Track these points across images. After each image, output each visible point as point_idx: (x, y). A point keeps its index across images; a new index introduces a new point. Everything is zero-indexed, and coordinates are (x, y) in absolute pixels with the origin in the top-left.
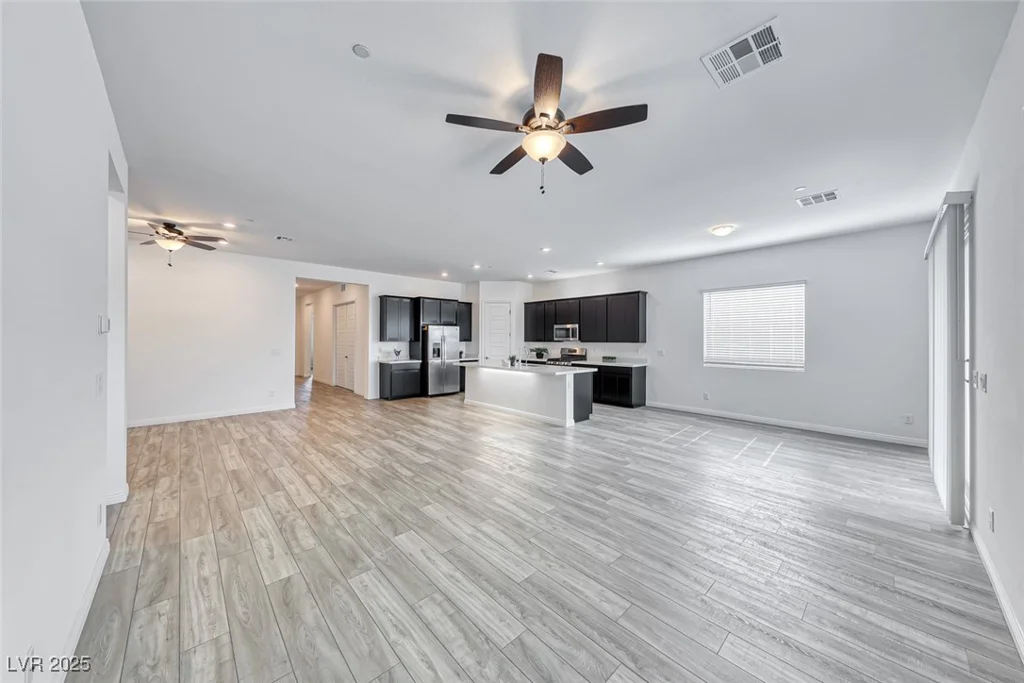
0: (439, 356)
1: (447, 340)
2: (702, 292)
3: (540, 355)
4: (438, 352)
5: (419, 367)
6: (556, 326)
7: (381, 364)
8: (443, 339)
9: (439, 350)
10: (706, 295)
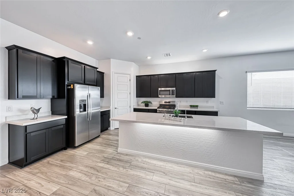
0: (85, 110)
1: (92, 96)
2: (246, 72)
3: (147, 105)
4: (84, 107)
5: (64, 122)
6: (159, 89)
7: (9, 124)
8: (89, 96)
9: (85, 105)
10: (249, 74)
